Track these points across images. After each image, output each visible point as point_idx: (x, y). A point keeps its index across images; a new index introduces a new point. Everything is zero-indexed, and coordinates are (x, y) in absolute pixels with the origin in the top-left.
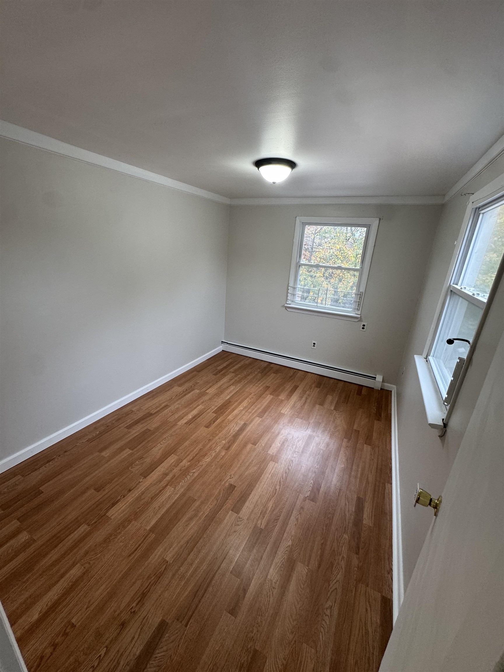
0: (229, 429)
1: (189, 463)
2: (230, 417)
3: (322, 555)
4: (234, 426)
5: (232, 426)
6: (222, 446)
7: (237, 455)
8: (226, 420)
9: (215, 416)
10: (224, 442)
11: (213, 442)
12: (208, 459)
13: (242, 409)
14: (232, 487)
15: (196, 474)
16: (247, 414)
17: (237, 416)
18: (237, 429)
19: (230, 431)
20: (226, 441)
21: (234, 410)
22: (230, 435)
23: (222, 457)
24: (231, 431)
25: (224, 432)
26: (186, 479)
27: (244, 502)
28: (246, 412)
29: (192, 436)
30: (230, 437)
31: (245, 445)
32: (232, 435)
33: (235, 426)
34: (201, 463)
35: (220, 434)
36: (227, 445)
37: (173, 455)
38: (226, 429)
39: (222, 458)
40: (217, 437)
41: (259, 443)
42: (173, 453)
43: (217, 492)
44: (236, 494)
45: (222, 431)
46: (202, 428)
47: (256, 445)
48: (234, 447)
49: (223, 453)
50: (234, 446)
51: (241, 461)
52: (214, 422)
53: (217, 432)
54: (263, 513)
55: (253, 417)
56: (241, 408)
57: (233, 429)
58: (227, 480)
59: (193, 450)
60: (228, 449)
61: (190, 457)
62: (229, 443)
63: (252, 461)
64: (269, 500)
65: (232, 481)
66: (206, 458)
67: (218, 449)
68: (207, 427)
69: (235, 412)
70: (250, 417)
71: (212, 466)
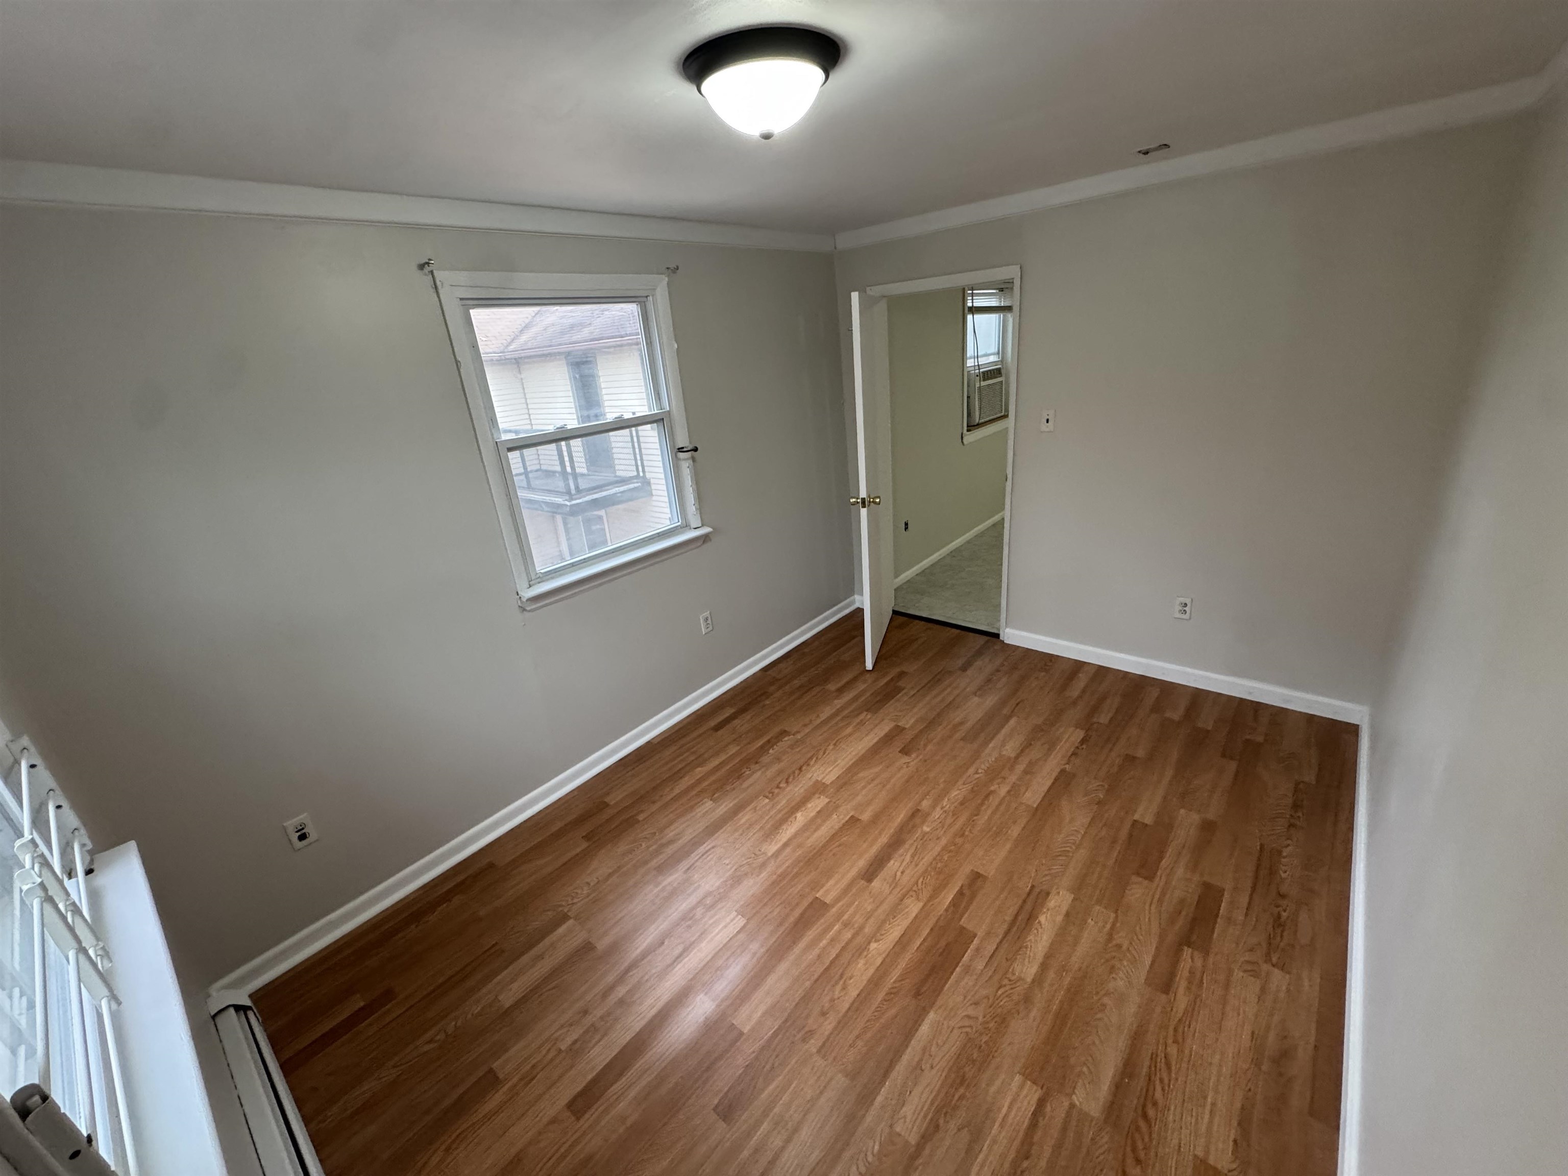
0: (917, 865)
1: (992, 788)
2: (914, 908)
3: (806, 692)
4: (902, 873)
5: (907, 872)
6: (930, 818)
7: (895, 799)
8: (925, 895)
9: (961, 917)
10: (926, 829)
11: (953, 830)
12: (956, 794)
13: (873, 946)
14: (905, 751)
15: (971, 771)
16: (859, 920)
17: (894, 912)
18: (893, 865)
19: (913, 856)
20: (919, 831)
21: (902, 943)
22: (912, 844)
23: (928, 797)
24: (908, 858)
25: (928, 858)
26: (987, 765)
27: (886, 735)
28: (861, 928)
29: (1010, 852)
30: (910, 842)
31: (876, 819)
32: (907, 846)
33: (899, 874)
34: (969, 787)
35: (938, 849)
36: (917, 820)
37: (1035, 806)
38: (921, 867)
39: (928, 794)
40: (944, 841)
41: (843, 821)
42: (1037, 809)
43: (929, 747)
44: (899, 744)
45: (935, 859)
46: (990, 870)
47: (852, 817)
48: (900, 816)
49: (925, 804)
50: (902, 816)
51: (888, 787)
52: (961, 893)
53: (946, 858)
54: (862, 723)
55: (840, 904)
56: (878, 949)
57: (905, 863)
58: (913, 761)
59: (994, 813)
60: (915, 813)
61: (994, 801)
62: (914, 826)
63: (864, 787)
64: (850, 735)
65: (906, 759)
66: (961, 797)
67: (937, 813)
68: (976, 877)
69: (894, 933)
70: (849, 905)
71: (945, 782)
